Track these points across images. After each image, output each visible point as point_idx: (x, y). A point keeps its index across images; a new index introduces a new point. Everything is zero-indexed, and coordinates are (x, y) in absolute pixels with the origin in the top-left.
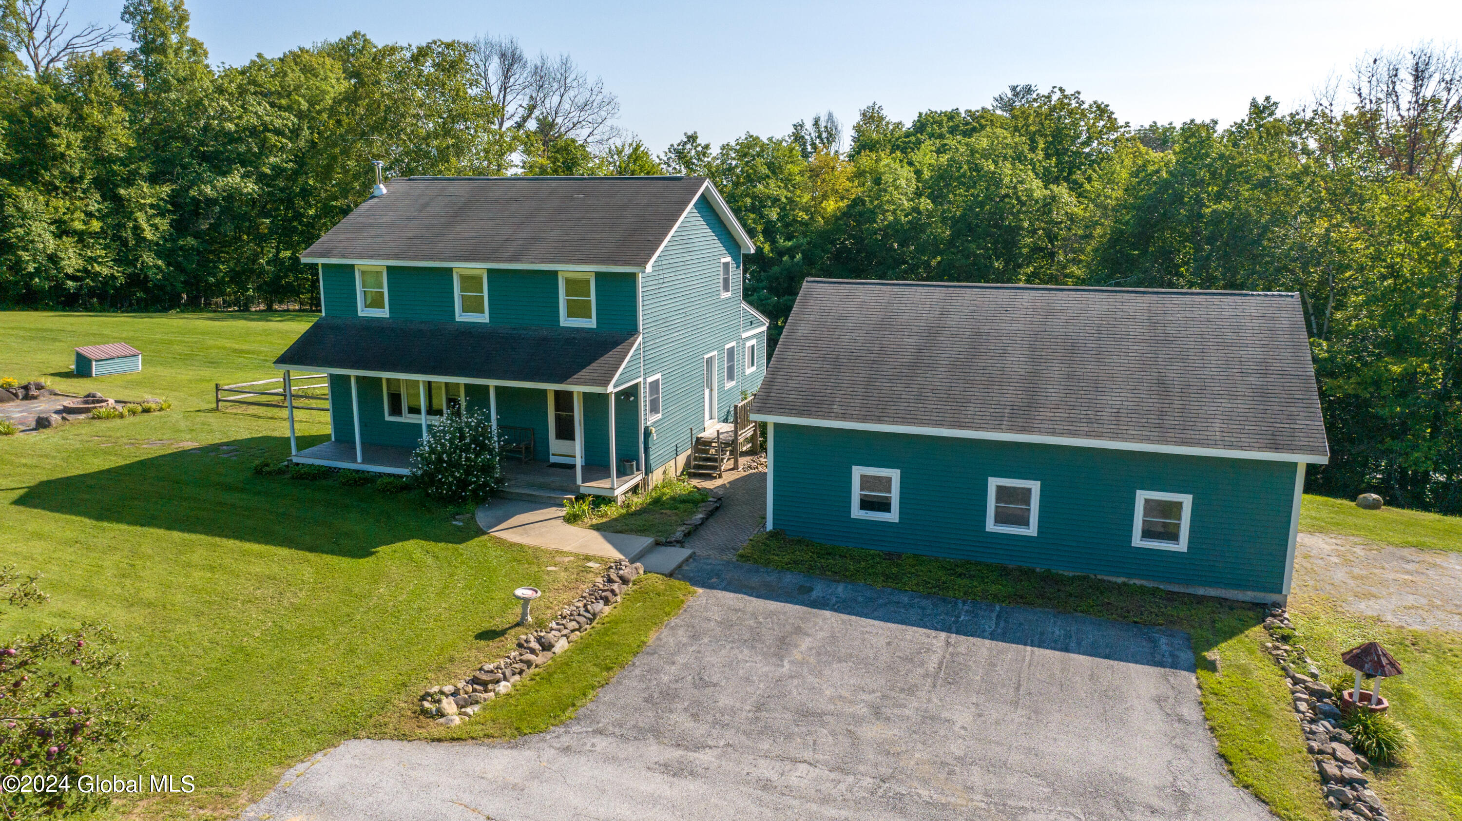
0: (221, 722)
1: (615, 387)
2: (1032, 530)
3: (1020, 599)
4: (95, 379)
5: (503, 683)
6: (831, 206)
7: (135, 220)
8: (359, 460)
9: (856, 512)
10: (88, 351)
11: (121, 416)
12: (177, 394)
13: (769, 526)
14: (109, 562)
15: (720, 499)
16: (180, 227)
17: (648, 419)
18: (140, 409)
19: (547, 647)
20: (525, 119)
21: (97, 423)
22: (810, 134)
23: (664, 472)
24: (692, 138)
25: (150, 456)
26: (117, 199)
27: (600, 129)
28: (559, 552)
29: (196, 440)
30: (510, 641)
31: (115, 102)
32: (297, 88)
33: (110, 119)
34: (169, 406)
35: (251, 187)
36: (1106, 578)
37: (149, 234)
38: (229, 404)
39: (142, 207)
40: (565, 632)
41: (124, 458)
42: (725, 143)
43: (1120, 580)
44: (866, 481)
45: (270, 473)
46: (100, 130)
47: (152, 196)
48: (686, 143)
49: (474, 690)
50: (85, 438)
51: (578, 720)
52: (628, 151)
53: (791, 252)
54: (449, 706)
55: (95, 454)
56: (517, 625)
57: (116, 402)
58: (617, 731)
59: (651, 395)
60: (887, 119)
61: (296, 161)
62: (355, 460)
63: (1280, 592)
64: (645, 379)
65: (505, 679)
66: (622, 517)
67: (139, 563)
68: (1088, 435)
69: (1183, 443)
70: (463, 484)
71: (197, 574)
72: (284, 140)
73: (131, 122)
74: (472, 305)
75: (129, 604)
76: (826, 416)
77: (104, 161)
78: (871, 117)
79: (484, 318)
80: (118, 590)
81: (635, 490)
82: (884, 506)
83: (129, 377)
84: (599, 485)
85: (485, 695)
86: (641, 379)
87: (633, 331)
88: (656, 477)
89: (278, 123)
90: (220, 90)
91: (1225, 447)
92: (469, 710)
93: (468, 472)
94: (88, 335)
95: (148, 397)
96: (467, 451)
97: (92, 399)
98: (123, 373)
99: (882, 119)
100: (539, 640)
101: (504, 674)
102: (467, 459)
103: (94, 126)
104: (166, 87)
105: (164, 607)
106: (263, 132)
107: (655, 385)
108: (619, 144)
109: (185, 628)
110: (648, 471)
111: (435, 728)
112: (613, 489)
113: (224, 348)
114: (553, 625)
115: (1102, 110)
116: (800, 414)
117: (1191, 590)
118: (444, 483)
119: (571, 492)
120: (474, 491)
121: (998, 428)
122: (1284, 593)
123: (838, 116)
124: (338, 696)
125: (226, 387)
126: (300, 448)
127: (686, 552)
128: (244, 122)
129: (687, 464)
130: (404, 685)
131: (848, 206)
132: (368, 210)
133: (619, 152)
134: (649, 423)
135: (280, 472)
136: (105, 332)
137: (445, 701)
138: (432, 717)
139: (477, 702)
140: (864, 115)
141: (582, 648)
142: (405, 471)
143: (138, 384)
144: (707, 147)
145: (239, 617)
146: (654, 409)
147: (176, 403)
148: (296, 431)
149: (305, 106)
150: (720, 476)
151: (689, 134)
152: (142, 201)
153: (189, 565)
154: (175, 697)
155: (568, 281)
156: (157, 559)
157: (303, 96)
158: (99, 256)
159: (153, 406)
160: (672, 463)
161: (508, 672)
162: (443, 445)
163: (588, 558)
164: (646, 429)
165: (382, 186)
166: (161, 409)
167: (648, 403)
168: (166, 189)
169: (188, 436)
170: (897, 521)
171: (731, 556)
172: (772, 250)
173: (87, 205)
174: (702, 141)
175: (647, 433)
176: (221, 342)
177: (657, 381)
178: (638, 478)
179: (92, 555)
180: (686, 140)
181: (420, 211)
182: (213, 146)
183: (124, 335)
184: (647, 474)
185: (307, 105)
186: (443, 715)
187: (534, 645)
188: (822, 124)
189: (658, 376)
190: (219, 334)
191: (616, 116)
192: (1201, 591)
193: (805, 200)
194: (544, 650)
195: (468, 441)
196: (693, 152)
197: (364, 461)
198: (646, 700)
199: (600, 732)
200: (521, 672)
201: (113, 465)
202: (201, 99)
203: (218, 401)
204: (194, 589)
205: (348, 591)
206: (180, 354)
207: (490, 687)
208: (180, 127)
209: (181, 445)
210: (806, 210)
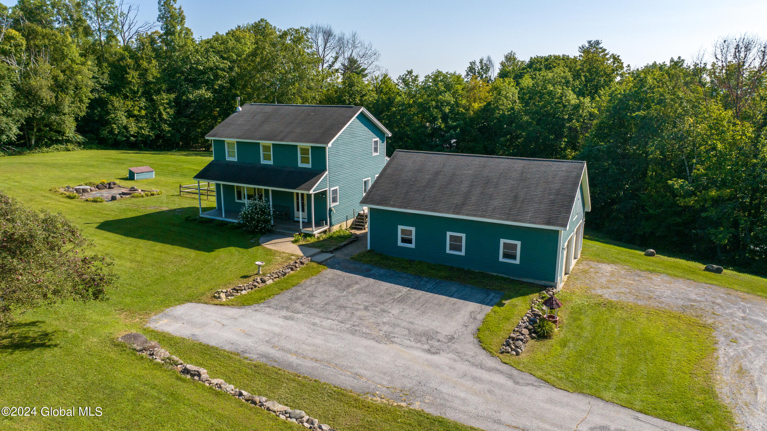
0: (151, 295)
1: (314, 191)
2: (463, 253)
3: (449, 279)
4: (136, 181)
5: (244, 291)
6: (476, 106)
7: (159, 110)
8: (224, 216)
9: (400, 244)
10: (134, 169)
11: (142, 197)
12: (166, 188)
13: (369, 248)
14: (127, 249)
15: (358, 237)
16: (178, 113)
17: (331, 205)
18: (150, 194)
19: (263, 281)
20: (333, 63)
21: (133, 199)
22: (478, 67)
23: (340, 226)
24: (410, 72)
25: (150, 212)
26: (152, 100)
27: (370, 67)
28: (283, 253)
29: (168, 207)
30: (251, 279)
31: (153, 58)
32: (233, 48)
33: (150, 65)
34: (161, 193)
35: (209, 95)
36: (490, 273)
37: (165, 116)
38: (185, 193)
39: (162, 104)
40: (272, 278)
41: (140, 213)
42: (427, 75)
43: (495, 274)
44: (403, 231)
45: (191, 220)
46: (146, 70)
47: (167, 99)
48: (407, 75)
49: (233, 292)
50: (128, 205)
51: (264, 303)
52: (380, 78)
53: (455, 128)
54: (223, 295)
55: (130, 211)
56: (256, 274)
57: (142, 191)
58: (275, 307)
59: (333, 195)
60: (518, 59)
61: (230, 83)
62: (222, 217)
63: (554, 282)
64: (329, 189)
65: (245, 289)
66: (316, 242)
67: (138, 249)
68: (480, 216)
69: (515, 221)
70: (257, 227)
71: (156, 253)
72: (225, 73)
73: (159, 66)
74: (267, 158)
75: (131, 261)
76: (387, 205)
77: (147, 83)
78: (510, 58)
79: (271, 162)
80: (129, 257)
81: (325, 232)
82: (410, 241)
83: (149, 181)
84: (308, 230)
85: (237, 294)
86: (328, 189)
87: (325, 170)
88: (335, 228)
89: (222, 66)
90: (197, 51)
91: (530, 223)
92: (229, 298)
93: (258, 222)
94: (136, 162)
95: (154, 189)
96: (258, 214)
97: (133, 189)
98: (147, 179)
99: (515, 59)
100: (261, 279)
101: (245, 288)
102: (258, 217)
103: (144, 69)
104: (174, 50)
105: (143, 263)
106: (216, 70)
107: (335, 192)
108: (377, 75)
109: (148, 269)
110: (331, 225)
111: (216, 301)
112: (313, 231)
113: (190, 169)
114: (269, 275)
115: (616, 59)
116: (378, 204)
117: (521, 279)
118: (249, 226)
119: (298, 232)
120: (261, 230)
121: (448, 212)
122: (555, 282)
123: (493, 59)
124: (189, 291)
125: (184, 186)
126: (202, 211)
127: (332, 255)
128: (207, 65)
129: (352, 224)
130: (211, 289)
131: (485, 106)
132: (233, 118)
133: (376, 79)
134: (331, 206)
135: (195, 220)
136: (143, 161)
137: (222, 294)
138: (217, 298)
139: (233, 296)
140: (506, 57)
141: (276, 284)
142: (236, 221)
143: (152, 183)
144: (417, 77)
145: (166, 267)
146: (334, 200)
147: (165, 192)
148: (202, 204)
149: (235, 57)
150: (365, 229)
151: (409, 70)
152: (163, 101)
153: (154, 250)
154: (139, 288)
155: (301, 149)
156: (144, 248)
157: (235, 53)
158: (144, 126)
159: (155, 193)
160: (345, 223)
161: (246, 288)
162: (248, 211)
163: (292, 255)
164: (330, 208)
165: (240, 107)
166: (158, 194)
167: (331, 198)
168: (173, 96)
169: (165, 205)
170: (414, 247)
171: (348, 258)
172: (446, 127)
173: (140, 104)
174: (414, 74)
175: (330, 210)
176: (190, 166)
177: (336, 189)
178: (326, 228)
179: (123, 245)
180: (407, 73)
181: (252, 118)
182: (194, 76)
183: (151, 162)
184: (330, 226)
185: (236, 56)
186: (220, 298)
187: (259, 280)
188: (484, 62)
189: (337, 187)
190: (189, 162)
191: (379, 60)
192: (525, 280)
193: (463, 102)
194: (262, 282)
195: (258, 210)
196: (410, 80)
197: (225, 217)
198: (289, 299)
199: (269, 307)
200: (252, 289)
201: (136, 215)
202: (189, 56)
203: (180, 192)
204: (154, 258)
205: (205, 261)
206: (171, 171)
207: (239, 291)
208: (180, 67)
209: (162, 208)
210: (464, 107)
